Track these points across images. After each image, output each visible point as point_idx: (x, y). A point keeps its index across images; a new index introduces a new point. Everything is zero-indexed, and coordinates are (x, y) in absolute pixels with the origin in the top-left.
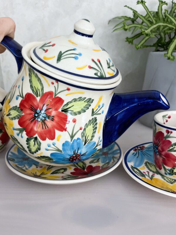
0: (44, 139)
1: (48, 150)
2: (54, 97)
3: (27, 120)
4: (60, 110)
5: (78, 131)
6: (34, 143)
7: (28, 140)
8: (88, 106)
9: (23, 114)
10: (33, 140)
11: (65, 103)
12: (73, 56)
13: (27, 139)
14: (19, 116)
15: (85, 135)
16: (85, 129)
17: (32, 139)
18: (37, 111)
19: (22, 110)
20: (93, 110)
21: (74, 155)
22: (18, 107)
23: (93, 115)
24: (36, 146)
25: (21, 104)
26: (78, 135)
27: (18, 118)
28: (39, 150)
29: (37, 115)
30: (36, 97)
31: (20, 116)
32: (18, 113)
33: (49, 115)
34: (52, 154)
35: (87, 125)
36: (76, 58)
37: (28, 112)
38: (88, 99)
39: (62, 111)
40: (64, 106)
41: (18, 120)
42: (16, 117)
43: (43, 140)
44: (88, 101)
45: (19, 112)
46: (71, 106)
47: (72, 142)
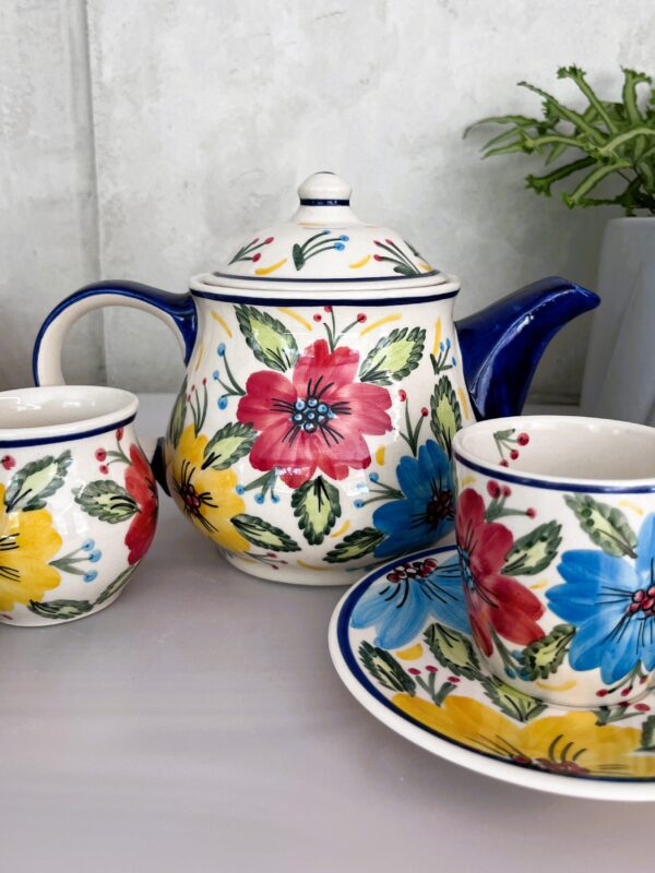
0: (344, 473)
1: (363, 505)
2: (330, 352)
3: (276, 443)
4: (357, 380)
5: (420, 422)
6: (316, 498)
7: (297, 501)
8: (418, 349)
9: (259, 433)
10: (312, 489)
11: (363, 357)
12: (331, 244)
13: (294, 497)
14: (247, 446)
15: (441, 428)
16: (434, 413)
17: (308, 489)
18: (297, 405)
19: (250, 425)
20: (432, 357)
21: (436, 499)
22: (237, 424)
23: (437, 371)
24: (327, 506)
25: (243, 411)
26: (426, 434)
27: (246, 451)
28: (337, 519)
29: (300, 417)
30: (281, 372)
31: (251, 443)
32: (242, 439)
33: (332, 403)
34: (377, 516)
35: (434, 401)
36: (339, 247)
37: (272, 419)
38: (413, 331)
39: (363, 380)
40: (363, 367)
41: (248, 456)
42: (240, 452)
43: (340, 479)
44: (416, 337)
45: (242, 435)
46: (380, 359)
47: (417, 458)
